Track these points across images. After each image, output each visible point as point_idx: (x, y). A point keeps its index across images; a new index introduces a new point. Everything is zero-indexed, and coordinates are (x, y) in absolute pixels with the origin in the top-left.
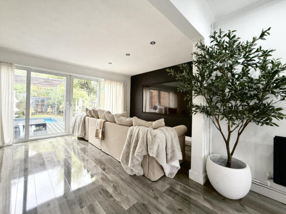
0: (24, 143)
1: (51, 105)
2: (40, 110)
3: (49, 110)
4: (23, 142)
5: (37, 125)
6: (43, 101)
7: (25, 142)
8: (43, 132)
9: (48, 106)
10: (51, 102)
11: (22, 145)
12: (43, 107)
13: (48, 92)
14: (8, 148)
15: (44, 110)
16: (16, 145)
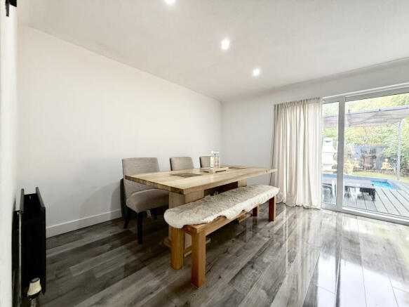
0: (334, 213)
1: (389, 158)
2: (369, 166)
3: (385, 165)
4: (333, 211)
5: (363, 190)
6: (373, 151)
7: (336, 211)
8: (369, 202)
9: (383, 159)
10: (388, 152)
11: (331, 215)
12: (374, 161)
13: (382, 135)
14: (316, 212)
15: (375, 165)
16: (324, 211)
